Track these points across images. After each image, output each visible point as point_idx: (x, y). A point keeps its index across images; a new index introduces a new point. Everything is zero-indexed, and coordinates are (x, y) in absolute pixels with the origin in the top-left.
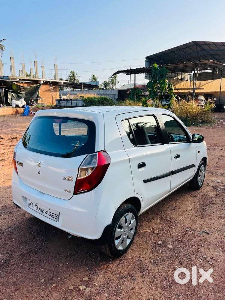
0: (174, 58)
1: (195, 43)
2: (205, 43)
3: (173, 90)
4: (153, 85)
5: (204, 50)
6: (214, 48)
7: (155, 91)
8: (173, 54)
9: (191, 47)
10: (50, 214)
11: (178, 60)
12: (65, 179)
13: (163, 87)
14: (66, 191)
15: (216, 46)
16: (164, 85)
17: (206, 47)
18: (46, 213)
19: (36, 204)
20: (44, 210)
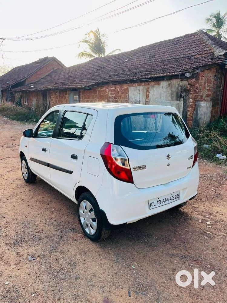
10: (174, 198)
12: (189, 159)
14: (188, 168)
18: (170, 200)
19: (158, 200)
20: (168, 198)
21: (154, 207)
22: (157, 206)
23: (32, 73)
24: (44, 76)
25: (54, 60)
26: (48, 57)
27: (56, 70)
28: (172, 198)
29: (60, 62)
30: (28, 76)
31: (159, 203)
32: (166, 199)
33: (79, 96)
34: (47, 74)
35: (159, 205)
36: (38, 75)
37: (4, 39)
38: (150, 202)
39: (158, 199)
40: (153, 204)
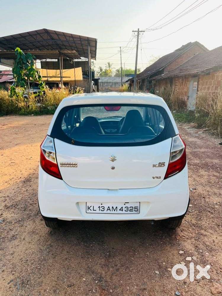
0: (23, 44)
1: (46, 31)
2: (56, 33)
3: (42, 77)
4: (19, 71)
5: (53, 39)
6: (63, 38)
7: (23, 78)
8: (23, 39)
9: (42, 35)
10: (128, 209)
11: (27, 46)
12: (154, 166)
13: (33, 74)
14: (153, 178)
15: (65, 36)
16: (33, 72)
17: (55, 37)
18: (120, 210)
19: (101, 206)
20: (117, 207)
21: (93, 212)
22: (98, 211)
23: (171, 61)
24: (183, 63)
25: (197, 44)
26: (191, 42)
27: (197, 55)
28: (124, 209)
29: (203, 46)
30: (167, 65)
31: (101, 209)
32: (113, 207)
33: (198, 82)
34: (186, 61)
35: (101, 212)
36: (177, 62)
37: (144, 31)
38: (89, 205)
39: (102, 204)
40: (91, 208)
